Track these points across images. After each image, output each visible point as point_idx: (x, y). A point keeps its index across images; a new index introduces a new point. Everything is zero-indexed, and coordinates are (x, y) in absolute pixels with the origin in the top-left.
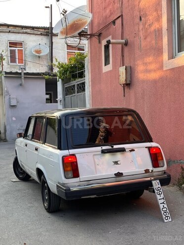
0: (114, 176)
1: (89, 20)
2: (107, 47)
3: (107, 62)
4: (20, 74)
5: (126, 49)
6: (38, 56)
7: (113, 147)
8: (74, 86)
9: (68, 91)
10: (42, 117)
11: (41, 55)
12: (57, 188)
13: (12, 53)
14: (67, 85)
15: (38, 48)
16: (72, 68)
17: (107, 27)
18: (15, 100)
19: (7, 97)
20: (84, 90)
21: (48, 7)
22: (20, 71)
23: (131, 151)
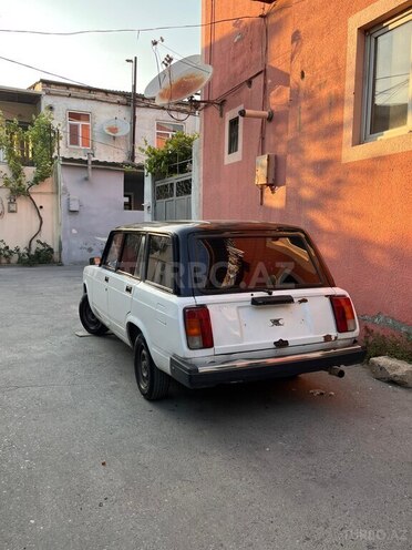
0: (274, 346)
1: (207, 77)
2: (234, 123)
3: (233, 148)
4: (86, 162)
5: (269, 127)
6: (112, 136)
7: (270, 294)
8: (172, 184)
9: (161, 193)
10: (139, 234)
11: (117, 135)
12: (171, 365)
13: (74, 130)
14: (159, 184)
15: (112, 124)
16: (168, 156)
17: (236, 90)
18: (77, 203)
19: (64, 198)
20: (189, 192)
21: (131, 61)
22: (86, 158)
23: (301, 302)
